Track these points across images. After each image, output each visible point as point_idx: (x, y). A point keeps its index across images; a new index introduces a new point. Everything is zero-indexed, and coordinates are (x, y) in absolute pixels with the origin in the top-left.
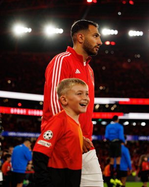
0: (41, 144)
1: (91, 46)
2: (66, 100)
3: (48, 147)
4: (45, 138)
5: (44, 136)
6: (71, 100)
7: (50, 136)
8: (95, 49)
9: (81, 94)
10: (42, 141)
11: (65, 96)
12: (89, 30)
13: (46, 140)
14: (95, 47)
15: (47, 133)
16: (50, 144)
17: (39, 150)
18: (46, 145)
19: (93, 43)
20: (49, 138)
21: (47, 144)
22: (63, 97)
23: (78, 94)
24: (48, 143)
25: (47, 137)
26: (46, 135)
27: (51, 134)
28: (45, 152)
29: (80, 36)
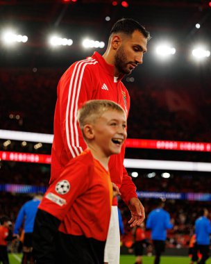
0: (50, 199)
2: (93, 131)
3: (61, 205)
4: (58, 192)
5: (57, 187)
6: (100, 132)
7: (65, 189)
9: (115, 124)
10: (53, 195)
11: (90, 126)
13: (59, 195)
15: (62, 183)
16: (64, 201)
17: (47, 209)
18: (58, 203)
20: (64, 192)
21: (60, 201)
23: (112, 125)
24: (62, 199)
25: (61, 190)
26: (59, 187)
27: (68, 187)
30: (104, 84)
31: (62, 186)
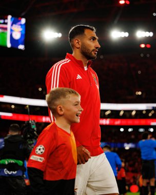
0: (34, 159)
1: (89, 50)
2: (63, 109)
3: (41, 161)
4: (37, 153)
5: (36, 151)
6: (68, 110)
7: (42, 150)
8: (93, 53)
10: (34, 156)
11: (61, 106)
12: (85, 35)
13: (39, 155)
14: (93, 50)
15: (39, 148)
16: (43, 158)
17: (33, 166)
18: (39, 160)
19: (90, 46)
20: (42, 152)
21: (40, 159)
22: (60, 107)
24: (41, 158)
25: (39, 152)
26: (38, 150)
27: (43, 149)
28: (38, 167)
29: (77, 41)
30: (78, 75)
31: (40, 149)
